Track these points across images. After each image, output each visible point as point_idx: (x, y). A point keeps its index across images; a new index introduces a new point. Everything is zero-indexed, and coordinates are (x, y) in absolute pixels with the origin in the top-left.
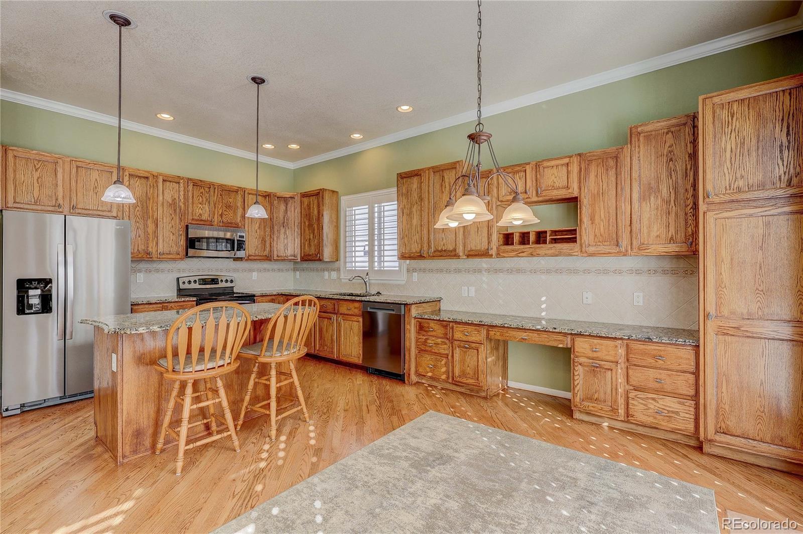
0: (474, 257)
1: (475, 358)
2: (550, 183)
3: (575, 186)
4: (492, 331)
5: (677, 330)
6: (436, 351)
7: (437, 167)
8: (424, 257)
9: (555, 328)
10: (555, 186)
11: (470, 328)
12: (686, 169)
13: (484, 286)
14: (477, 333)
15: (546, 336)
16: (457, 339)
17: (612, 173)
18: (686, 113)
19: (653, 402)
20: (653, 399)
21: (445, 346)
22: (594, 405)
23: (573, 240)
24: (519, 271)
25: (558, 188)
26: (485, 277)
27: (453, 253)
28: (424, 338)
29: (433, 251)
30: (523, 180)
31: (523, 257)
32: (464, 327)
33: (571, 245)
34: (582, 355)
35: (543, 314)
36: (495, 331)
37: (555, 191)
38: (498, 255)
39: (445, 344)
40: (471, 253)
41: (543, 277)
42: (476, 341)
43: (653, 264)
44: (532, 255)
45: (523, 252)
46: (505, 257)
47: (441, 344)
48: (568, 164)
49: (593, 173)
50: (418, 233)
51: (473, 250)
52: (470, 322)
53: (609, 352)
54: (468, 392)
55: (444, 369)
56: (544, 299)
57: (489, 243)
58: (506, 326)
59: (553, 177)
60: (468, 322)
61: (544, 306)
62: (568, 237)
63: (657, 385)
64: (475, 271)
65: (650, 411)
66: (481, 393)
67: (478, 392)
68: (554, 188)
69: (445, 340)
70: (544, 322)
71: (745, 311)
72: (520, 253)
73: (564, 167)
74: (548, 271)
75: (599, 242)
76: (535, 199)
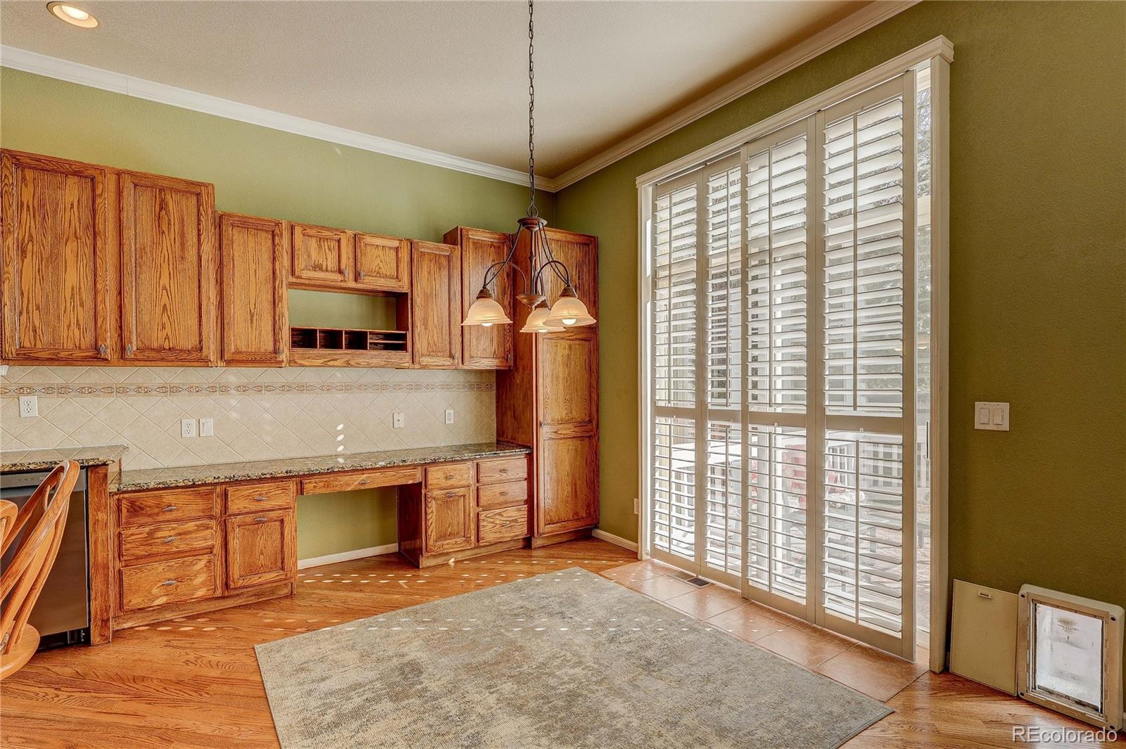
0: (238, 364)
1: (277, 536)
2: (374, 267)
3: (406, 279)
4: (310, 482)
5: (480, 445)
6: (183, 547)
7: (145, 176)
8: (107, 360)
9: (404, 461)
10: (381, 272)
11: (265, 487)
12: (505, 287)
13: (234, 415)
14: (280, 492)
15: (393, 473)
16: (237, 511)
17: (445, 273)
18: (505, 232)
19: (499, 517)
20: (499, 514)
21: (209, 531)
22: (448, 542)
23: (403, 347)
24: (302, 388)
25: (386, 277)
26: (234, 400)
27: (194, 355)
28: (147, 529)
29: (135, 348)
30: (335, 253)
31: (334, 366)
32: (255, 488)
33: (400, 353)
34: (435, 487)
35: (341, 448)
36: (315, 482)
37: (382, 279)
38: (292, 362)
39: (208, 528)
40: (237, 357)
41: (340, 396)
42: (279, 506)
43: (461, 378)
44: (348, 364)
45: (336, 360)
46: (303, 366)
47: (196, 531)
48: (397, 248)
49: (426, 269)
50: (82, 305)
51: (241, 352)
52: (268, 476)
53: (462, 476)
54: (253, 600)
55: (201, 579)
56: (340, 427)
57: (275, 341)
58: (336, 470)
59: (378, 261)
60: (262, 477)
61: (340, 438)
62: (396, 342)
63: (502, 499)
64: (212, 389)
65: (498, 526)
66: (279, 593)
67: (273, 592)
68: (379, 274)
69: (206, 522)
70: (341, 460)
71: (559, 417)
72: (329, 361)
73: (392, 251)
74: (347, 388)
75: (433, 351)
76: (352, 284)
